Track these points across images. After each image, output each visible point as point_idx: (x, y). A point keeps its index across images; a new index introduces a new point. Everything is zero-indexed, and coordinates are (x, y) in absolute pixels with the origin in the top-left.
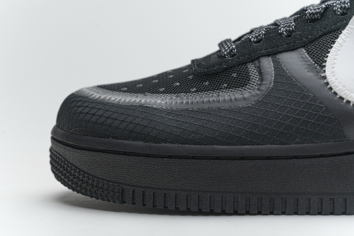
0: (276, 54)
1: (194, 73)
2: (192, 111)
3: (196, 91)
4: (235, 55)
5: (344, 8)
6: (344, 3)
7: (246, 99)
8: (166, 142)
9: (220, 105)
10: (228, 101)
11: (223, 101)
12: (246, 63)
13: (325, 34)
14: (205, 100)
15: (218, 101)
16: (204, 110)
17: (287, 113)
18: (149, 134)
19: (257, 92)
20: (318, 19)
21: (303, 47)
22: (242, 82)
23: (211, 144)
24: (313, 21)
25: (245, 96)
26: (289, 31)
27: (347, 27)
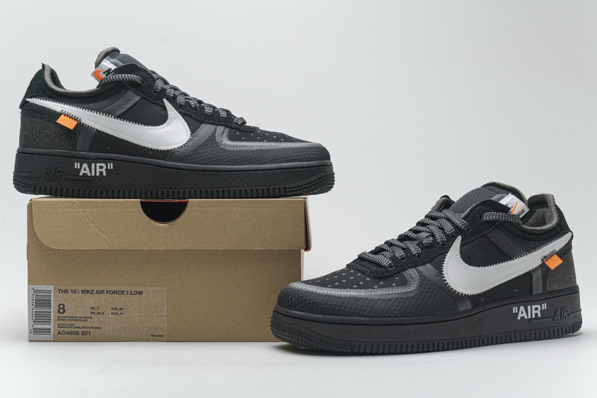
0: (416, 267)
1: (369, 277)
2: (383, 299)
3: (378, 288)
4: (393, 267)
5: (444, 241)
6: (442, 238)
7: (410, 292)
8: (377, 317)
9: (398, 296)
10: (401, 293)
11: (398, 293)
12: (401, 272)
13: (437, 256)
14: (387, 293)
15: (395, 294)
16: (390, 298)
17: (433, 299)
18: (366, 313)
19: (414, 288)
20: (430, 247)
21: (429, 263)
22: (404, 283)
23: (400, 317)
24: (427, 247)
25: (409, 290)
26: (419, 253)
27: (449, 252)
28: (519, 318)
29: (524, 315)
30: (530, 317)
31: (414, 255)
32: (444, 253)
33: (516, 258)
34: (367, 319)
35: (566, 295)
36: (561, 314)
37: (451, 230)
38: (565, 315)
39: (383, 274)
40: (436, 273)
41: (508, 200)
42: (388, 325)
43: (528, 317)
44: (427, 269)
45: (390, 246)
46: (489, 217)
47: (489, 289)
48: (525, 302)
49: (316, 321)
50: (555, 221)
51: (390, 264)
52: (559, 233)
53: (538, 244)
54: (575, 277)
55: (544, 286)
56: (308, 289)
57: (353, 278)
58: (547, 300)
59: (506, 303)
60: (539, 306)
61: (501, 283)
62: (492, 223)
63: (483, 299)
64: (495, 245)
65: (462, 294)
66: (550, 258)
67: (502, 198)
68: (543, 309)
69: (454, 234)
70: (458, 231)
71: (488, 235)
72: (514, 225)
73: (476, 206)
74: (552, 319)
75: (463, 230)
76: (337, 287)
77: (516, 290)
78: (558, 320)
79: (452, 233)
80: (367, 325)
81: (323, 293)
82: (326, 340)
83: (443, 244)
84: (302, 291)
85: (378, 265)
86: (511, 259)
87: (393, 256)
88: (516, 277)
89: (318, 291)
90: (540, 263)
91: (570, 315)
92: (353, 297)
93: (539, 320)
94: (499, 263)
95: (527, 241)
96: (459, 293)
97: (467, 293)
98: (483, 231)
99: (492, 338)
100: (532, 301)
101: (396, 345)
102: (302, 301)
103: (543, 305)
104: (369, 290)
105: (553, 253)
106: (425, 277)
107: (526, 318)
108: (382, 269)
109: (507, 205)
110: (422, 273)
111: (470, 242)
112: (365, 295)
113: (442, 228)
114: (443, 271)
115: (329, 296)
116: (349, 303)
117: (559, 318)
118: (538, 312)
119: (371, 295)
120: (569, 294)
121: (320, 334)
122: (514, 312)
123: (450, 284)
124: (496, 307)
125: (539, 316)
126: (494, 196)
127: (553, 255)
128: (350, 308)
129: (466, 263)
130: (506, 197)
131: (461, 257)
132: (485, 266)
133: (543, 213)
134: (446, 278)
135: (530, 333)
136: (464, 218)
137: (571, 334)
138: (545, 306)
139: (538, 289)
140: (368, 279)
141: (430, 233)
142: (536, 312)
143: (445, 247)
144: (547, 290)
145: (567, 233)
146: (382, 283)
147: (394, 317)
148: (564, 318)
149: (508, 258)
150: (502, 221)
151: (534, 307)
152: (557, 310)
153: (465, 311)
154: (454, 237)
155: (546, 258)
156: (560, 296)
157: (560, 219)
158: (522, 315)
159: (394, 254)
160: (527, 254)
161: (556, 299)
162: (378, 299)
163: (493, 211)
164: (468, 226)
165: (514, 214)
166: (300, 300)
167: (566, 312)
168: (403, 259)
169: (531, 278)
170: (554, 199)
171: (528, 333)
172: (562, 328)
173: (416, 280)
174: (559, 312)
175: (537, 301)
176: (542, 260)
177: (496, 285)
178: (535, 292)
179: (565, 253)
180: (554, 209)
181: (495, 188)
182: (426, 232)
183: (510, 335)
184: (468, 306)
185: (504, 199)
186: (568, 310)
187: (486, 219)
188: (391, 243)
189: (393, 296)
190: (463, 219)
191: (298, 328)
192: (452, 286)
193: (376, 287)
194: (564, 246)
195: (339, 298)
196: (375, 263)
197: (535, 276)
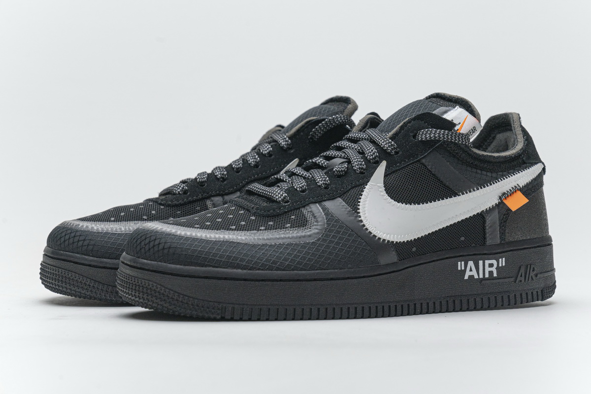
0: (321, 202)
1: (254, 215)
2: (271, 245)
3: (265, 229)
4: (289, 202)
5: (362, 168)
6: (361, 165)
7: (310, 236)
8: (259, 269)
9: (291, 241)
10: (297, 238)
11: (292, 238)
12: (299, 208)
13: (352, 188)
14: (278, 236)
15: (289, 238)
16: (280, 244)
17: (341, 246)
18: (244, 263)
19: (317, 231)
20: (342, 175)
21: (340, 197)
22: (302, 223)
23: (293, 270)
24: (339, 176)
25: (309, 234)
26: (326, 184)
27: (368, 184)
28: (466, 277)
29: (474, 273)
30: (481, 276)
31: (319, 186)
32: (361, 185)
33: (463, 194)
34: (245, 271)
35: (532, 248)
36: (526, 274)
37: (374, 154)
38: (531, 275)
39: (274, 210)
40: (349, 211)
41: (455, 114)
42: (277, 280)
43: (479, 276)
44: (337, 206)
45: (290, 177)
46: (426, 136)
47: (423, 235)
48: (474, 255)
49: (172, 274)
50: (520, 146)
51: (285, 198)
52: (524, 163)
53: (494, 175)
54: (546, 225)
55: (502, 234)
56: (164, 229)
57: (232, 216)
58: (506, 254)
59: (447, 256)
60: (494, 262)
61: (441, 227)
62: (429, 144)
63: (414, 249)
64: (433, 175)
65: (384, 240)
66: (511, 195)
67: (446, 112)
68: (500, 265)
69: (377, 159)
70: (383, 154)
71: (424, 161)
72: (462, 149)
73: (409, 122)
74: (512, 279)
75: (389, 154)
76: (207, 228)
77: (463, 239)
78: (521, 281)
79: (375, 157)
80: (245, 280)
81: (186, 234)
82: (185, 302)
83: (361, 173)
84: (157, 232)
85: (270, 199)
86: (456, 194)
87: (290, 188)
88: (462, 220)
89: (179, 233)
90: (497, 202)
91: (539, 276)
92: (227, 242)
93: (495, 281)
94: (439, 200)
95: (479, 171)
96: (379, 239)
97: (391, 240)
98: (417, 155)
99: (428, 304)
100: (485, 254)
101: (286, 309)
102: (154, 246)
103: (500, 260)
104: (252, 232)
105: (515, 190)
106: (332, 216)
107: (476, 277)
108: (274, 204)
109: (452, 120)
110: (328, 211)
111: (399, 170)
112: (246, 239)
113: (362, 153)
114: (359, 209)
115: (195, 239)
116: (221, 249)
117: (523, 279)
118: (494, 269)
119: (254, 239)
120: (538, 247)
121: (178, 293)
122: (459, 269)
123: (367, 226)
124: (434, 261)
125: (495, 275)
126: (435, 110)
127: (516, 191)
128: (221, 256)
129: (392, 198)
130: (452, 111)
131: (385, 190)
132: (419, 204)
133: (506, 139)
134: (362, 218)
135: (482, 299)
136: (392, 138)
137: (540, 302)
138: (502, 262)
139: (493, 238)
140: (253, 218)
141: (346, 158)
142: (491, 269)
143: (365, 176)
144: (507, 240)
145: (536, 163)
146: (271, 223)
147: (283, 270)
148: (530, 279)
149: (451, 193)
150: (444, 142)
151: (487, 262)
152: (520, 267)
153: (388, 265)
154: (377, 163)
155: (505, 195)
156: (525, 248)
157: (527, 145)
158: (471, 273)
159: (293, 185)
160: (478, 189)
161: (519, 252)
162: (263, 245)
163: (432, 127)
164: (396, 148)
165: (461, 132)
166: (152, 244)
167: (533, 271)
168: (303, 191)
169: (484, 222)
170: (520, 118)
171: (478, 299)
172: (527, 294)
173: (319, 219)
174: (522, 271)
175: (491, 254)
176: (500, 198)
177: (434, 230)
178: (489, 242)
179: (534, 189)
180: (518, 131)
181: (438, 100)
182: (340, 157)
183: (454, 301)
184: (393, 257)
185: (449, 113)
186: (536, 269)
187: (422, 138)
188: (293, 172)
189: (284, 241)
190: (390, 138)
191: (147, 284)
192: (370, 229)
193: (263, 228)
194: (532, 181)
195: (207, 242)
196: (266, 197)
197: (489, 220)
